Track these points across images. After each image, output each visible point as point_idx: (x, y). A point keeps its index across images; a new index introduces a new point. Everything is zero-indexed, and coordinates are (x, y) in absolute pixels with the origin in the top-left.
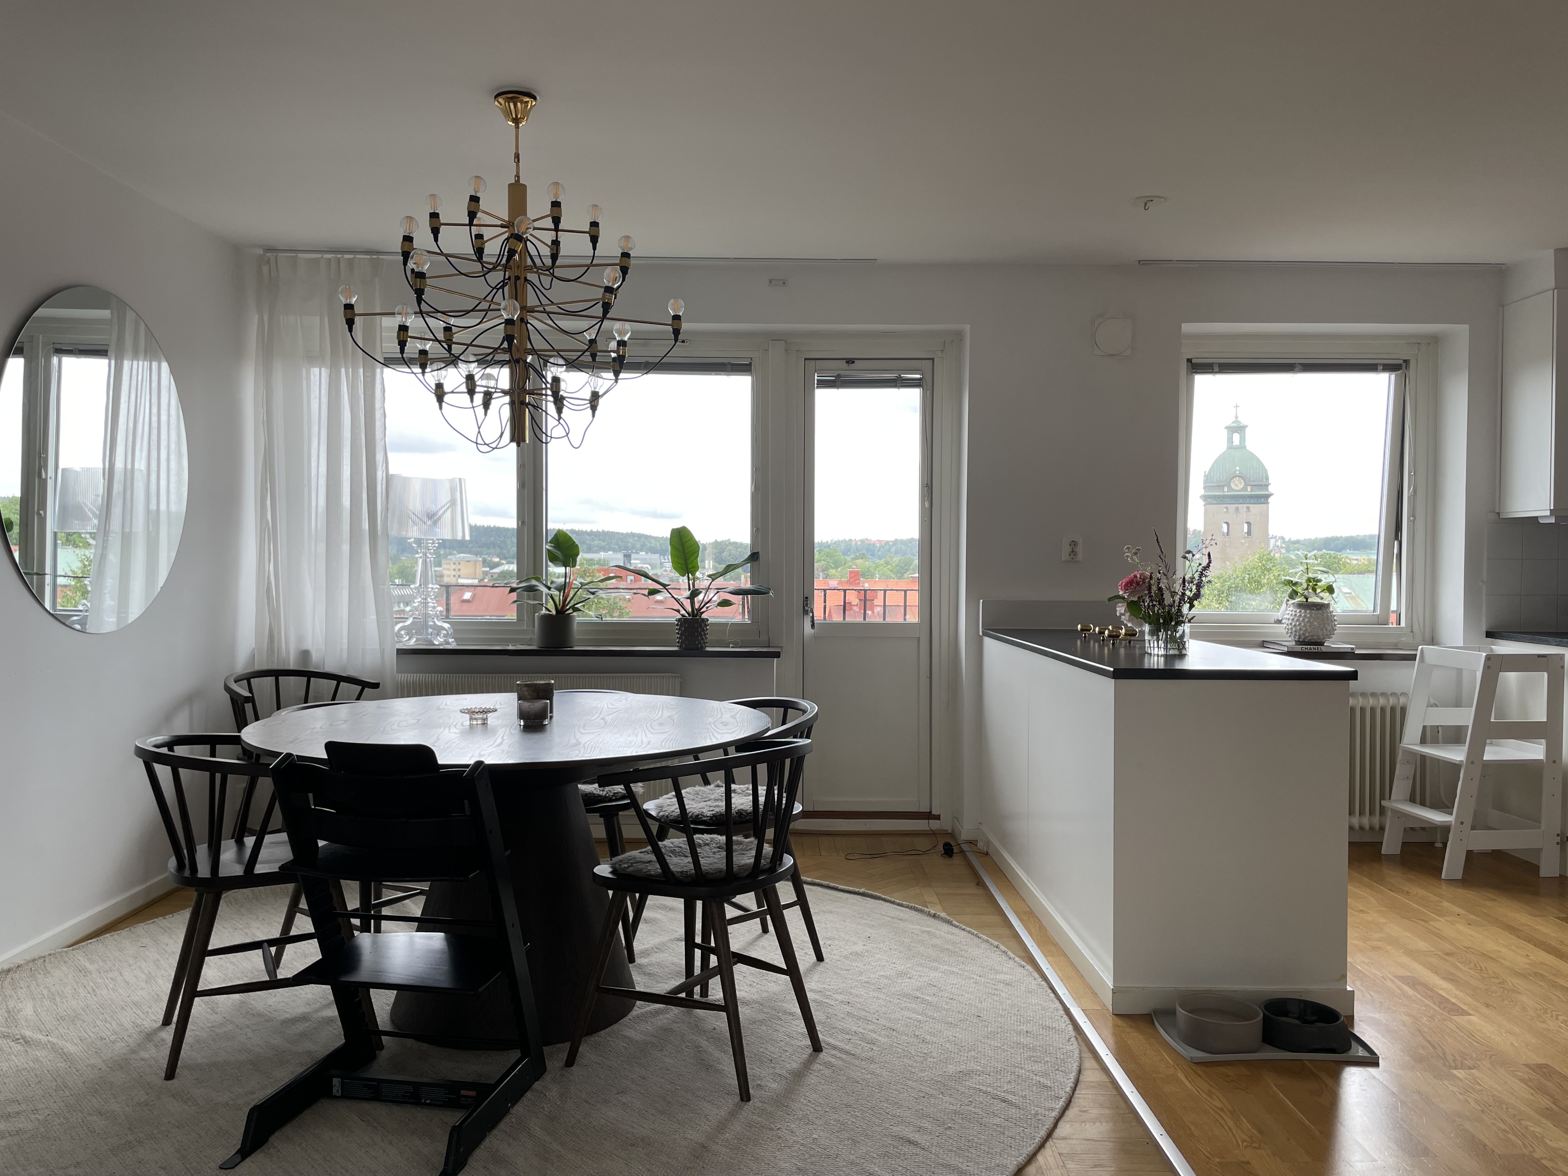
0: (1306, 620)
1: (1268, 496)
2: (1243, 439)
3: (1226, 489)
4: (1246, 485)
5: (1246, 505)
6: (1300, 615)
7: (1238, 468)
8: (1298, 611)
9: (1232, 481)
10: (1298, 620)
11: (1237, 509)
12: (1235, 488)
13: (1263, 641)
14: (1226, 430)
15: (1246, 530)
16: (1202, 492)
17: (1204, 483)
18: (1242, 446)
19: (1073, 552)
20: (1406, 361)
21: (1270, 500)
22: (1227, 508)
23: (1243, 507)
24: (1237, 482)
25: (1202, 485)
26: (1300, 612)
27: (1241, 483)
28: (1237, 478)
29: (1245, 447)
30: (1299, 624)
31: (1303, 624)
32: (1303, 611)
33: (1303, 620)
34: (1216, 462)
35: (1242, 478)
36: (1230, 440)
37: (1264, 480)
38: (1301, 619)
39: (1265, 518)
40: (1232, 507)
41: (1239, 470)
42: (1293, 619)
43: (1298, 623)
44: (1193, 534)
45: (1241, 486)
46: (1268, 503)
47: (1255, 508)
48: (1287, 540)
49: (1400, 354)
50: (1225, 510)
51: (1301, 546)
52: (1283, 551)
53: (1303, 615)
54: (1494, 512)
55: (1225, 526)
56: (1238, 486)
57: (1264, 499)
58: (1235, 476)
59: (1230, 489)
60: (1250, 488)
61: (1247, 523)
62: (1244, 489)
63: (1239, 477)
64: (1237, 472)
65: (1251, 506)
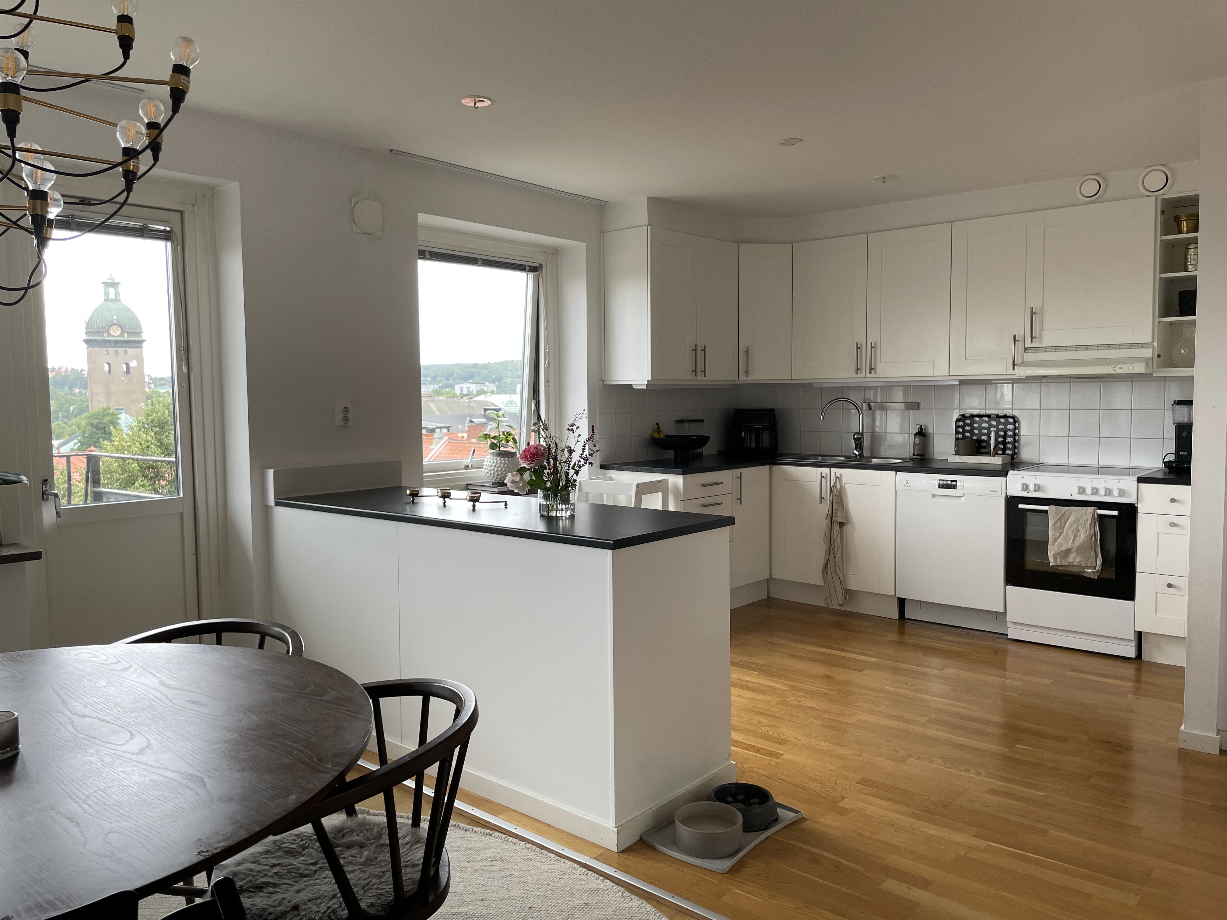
0: (506, 466)
1: (141, 342)
2: (117, 293)
3: (106, 334)
4: (123, 332)
5: (124, 349)
6: (501, 462)
7: (115, 318)
8: (498, 459)
9: (111, 328)
10: (499, 466)
11: (116, 352)
12: (113, 334)
13: (467, 484)
14: (103, 285)
15: (125, 369)
16: (85, 337)
17: (86, 329)
18: (117, 300)
19: (346, 419)
20: (541, 265)
21: (144, 345)
22: (107, 351)
23: (121, 350)
24: (115, 329)
25: (84, 331)
26: (500, 459)
27: (118, 330)
28: (115, 326)
29: (119, 301)
30: (501, 469)
31: (503, 469)
32: (502, 459)
33: (504, 466)
34: (96, 310)
35: (120, 326)
36: (106, 294)
37: (138, 329)
38: (502, 465)
39: (140, 359)
40: (112, 350)
41: (116, 320)
42: (495, 466)
43: (499, 469)
44: (71, 372)
45: (119, 333)
46: (142, 347)
47: (131, 351)
48: (153, 377)
49: (537, 259)
50: (106, 353)
51: (165, 382)
52: (152, 386)
53: (503, 462)
54: (601, 380)
55: (106, 366)
56: (116, 333)
57: (138, 344)
58: (113, 325)
59: (109, 335)
60: (126, 335)
61: (126, 363)
62: (122, 335)
63: (117, 325)
64: (115, 321)
65: (128, 349)
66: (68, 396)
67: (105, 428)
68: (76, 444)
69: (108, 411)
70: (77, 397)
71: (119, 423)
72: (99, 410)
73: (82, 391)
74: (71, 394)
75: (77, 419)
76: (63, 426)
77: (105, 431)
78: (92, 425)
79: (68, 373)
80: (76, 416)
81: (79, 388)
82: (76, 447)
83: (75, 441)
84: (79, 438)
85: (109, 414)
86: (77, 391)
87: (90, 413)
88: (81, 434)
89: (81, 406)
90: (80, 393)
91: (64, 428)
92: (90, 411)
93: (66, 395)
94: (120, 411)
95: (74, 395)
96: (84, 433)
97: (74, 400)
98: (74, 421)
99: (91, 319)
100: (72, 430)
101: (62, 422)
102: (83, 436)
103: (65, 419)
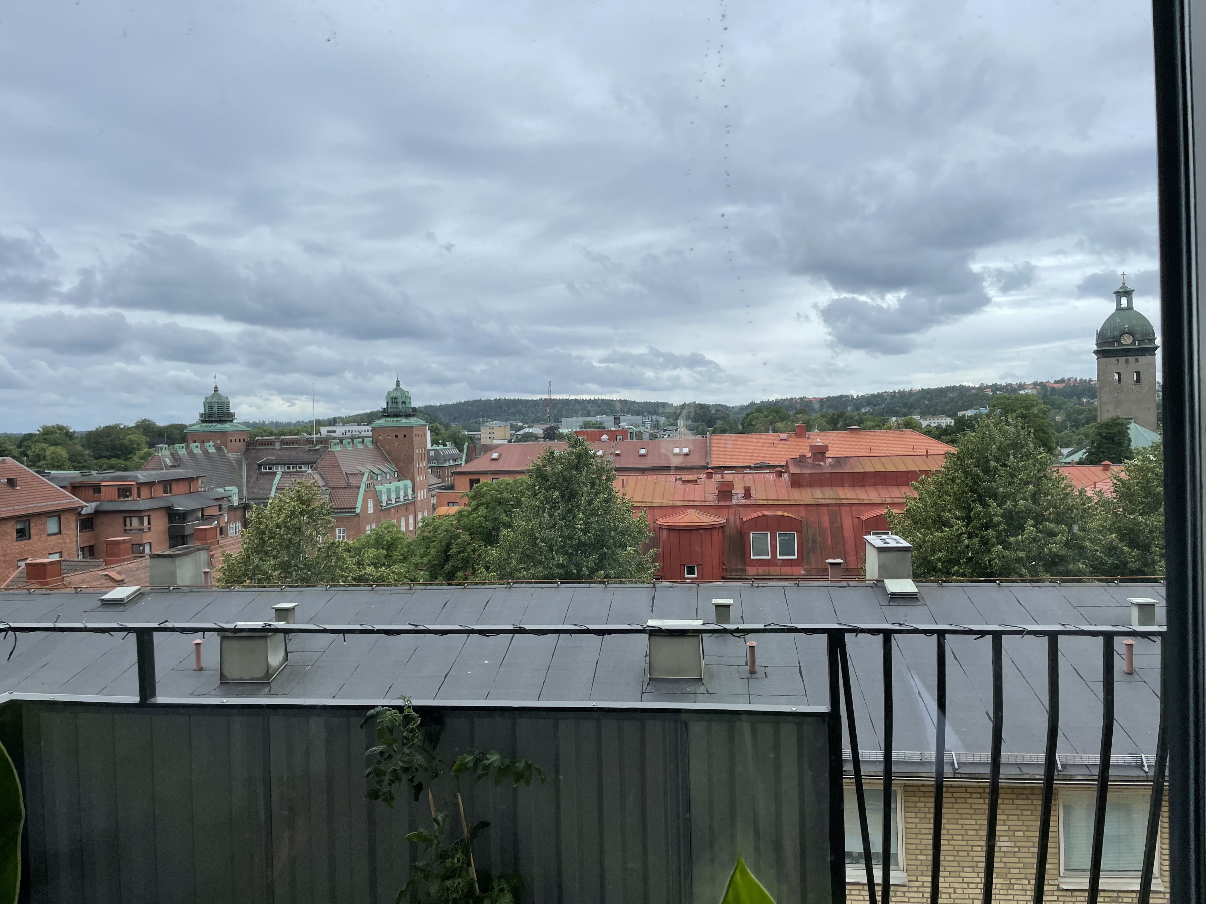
1: (1153, 349)
2: (1129, 301)
3: (1116, 344)
4: (1135, 340)
5: (1135, 357)
7: (1127, 326)
9: (1122, 337)
11: (1127, 360)
12: (1124, 343)
14: (1115, 294)
15: (1135, 378)
16: (1095, 348)
17: (1097, 340)
18: (1130, 308)
21: (1156, 352)
22: (1118, 360)
23: (1131, 359)
24: (1126, 338)
25: (1095, 342)
27: (1130, 339)
28: (1127, 335)
29: (1132, 309)
34: (1107, 322)
35: (1131, 334)
36: (1118, 303)
37: (1151, 336)
39: (1152, 367)
40: (1122, 360)
44: (1080, 383)
45: (1130, 341)
46: (1154, 355)
47: (1143, 359)
50: (1116, 362)
55: (1116, 376)
56: (1127, 340)
57: (1150, 351)
58: (1125, 333)
59: (1120, 344)
60: (1137, 343)
61: (1136, 372)
62: (1133, 343)
63: (1128, 333)
64: (1126, 329)
65: (1139, 357)
66: (1076, 406)
67: (1114, 438)
68: (1084, 453)
69: (1118, 421)
70: (1085, 407)
71: (1128, 433)
72: (1109, 420)
73: (1089, 401)
74: (1080, 404)
75: (1084, 428)
76: (1071, 435)
77: (1114, 441)
78: (1100, 434)
79: (1077, 384)
80: (1083, 425)
81: (1087, 398)
82: (1084, 457)
83: (1084, 451)
84: (1088, 448)
85: (1118, 424)
86: (1085, 400)
87: (1099, 423)
88: (1090, 444)
89: (1088, 415)
90: (1088, 402)
91: (1072, 436)
92: (1099, 421)
93: (1075, 405)
94: (1129, 420)
95: (1082, 404)
96: (1093, 442)
97: (1083, 409)
98: (1083, 429)
99: (1102, 329)
100: (1079, 439)
101: (1070, 431)
102: (1092, 446)
103: (1073, 428)
